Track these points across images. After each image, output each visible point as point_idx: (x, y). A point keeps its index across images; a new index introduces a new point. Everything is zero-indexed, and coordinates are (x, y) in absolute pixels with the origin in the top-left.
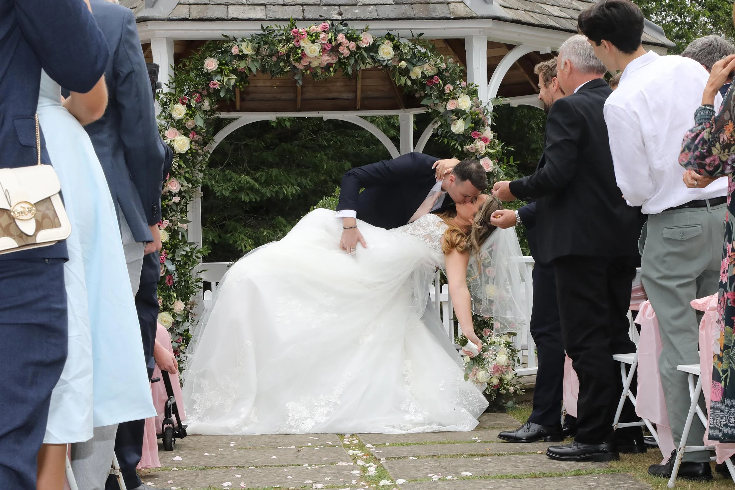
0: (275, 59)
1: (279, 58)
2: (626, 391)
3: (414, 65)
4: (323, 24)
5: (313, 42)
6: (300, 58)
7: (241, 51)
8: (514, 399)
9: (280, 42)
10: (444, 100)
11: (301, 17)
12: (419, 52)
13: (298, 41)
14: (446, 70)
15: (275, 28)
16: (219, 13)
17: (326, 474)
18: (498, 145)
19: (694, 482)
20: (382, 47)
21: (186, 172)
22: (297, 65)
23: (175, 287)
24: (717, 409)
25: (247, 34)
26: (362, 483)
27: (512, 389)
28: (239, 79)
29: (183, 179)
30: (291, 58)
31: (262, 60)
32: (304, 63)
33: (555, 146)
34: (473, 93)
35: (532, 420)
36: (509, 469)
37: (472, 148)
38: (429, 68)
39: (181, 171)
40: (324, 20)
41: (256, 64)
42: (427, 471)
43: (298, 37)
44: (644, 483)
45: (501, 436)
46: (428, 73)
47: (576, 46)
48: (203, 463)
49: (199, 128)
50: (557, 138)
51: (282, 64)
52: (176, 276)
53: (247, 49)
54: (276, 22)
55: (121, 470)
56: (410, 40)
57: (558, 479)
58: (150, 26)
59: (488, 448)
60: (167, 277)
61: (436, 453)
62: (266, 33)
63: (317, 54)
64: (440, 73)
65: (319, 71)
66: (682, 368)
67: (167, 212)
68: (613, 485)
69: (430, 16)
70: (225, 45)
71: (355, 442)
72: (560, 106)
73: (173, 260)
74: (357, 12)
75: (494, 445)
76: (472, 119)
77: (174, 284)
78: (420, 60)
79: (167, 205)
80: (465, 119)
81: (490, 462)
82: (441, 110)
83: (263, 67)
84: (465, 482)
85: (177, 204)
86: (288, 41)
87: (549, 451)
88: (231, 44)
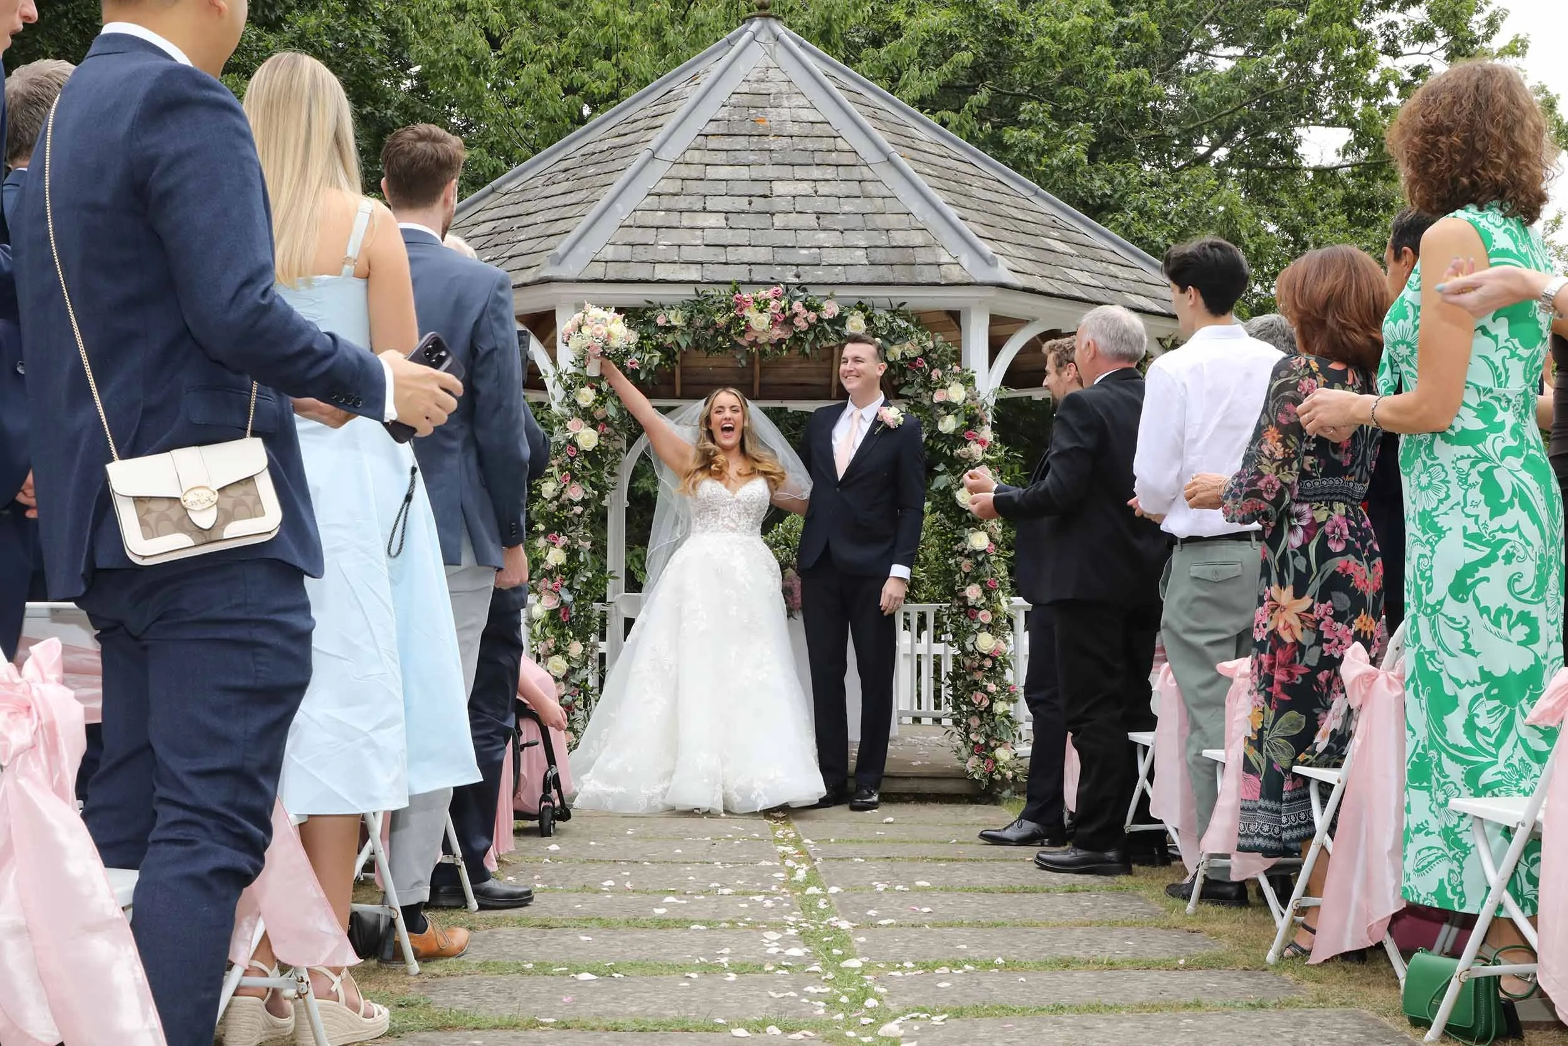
0: (711, 332)
1: (717, 330)
2: (1142, 782)
3: (892, 344)
4: (775, 288)
5: (761, 311)
6: (744, 332)
7: (668, 322)
8: (1013, 788)
9: (718, 310)
10: (930, 389)
11: (746, 280)
12: (899, 326)
13: (741, 310)
14: (934, 350)
15: (712, 293)
16: (643, 272)
17: (740, 876)
18: (1000, 450)
19: (1222, 908)
20: (851, 318)
21: (592, 475)
22: (739, 340)
23: (571, 623)
24: (1248, 809)
25: (679, 300)
26: (784, 890)
27: (1010, 774)
28: (664, 357)
29: (587, 484)
30: (732, 332)
31: (695, 333)
32: (749, 337)
33: (1062, 454)
34: (968, 381)
35: (1024, 816)
36: (981, 880)
37: (964, 453)
38: (911, 348)
39: (586, 473)
40: (777, 284)
41: (686, 338)
42: (873, 878)
43: (741, 305)
44: (1156, 906)
45: (982, 836)
46: (909, 354)
47: (1105, 324)
48: (585, 854)
49: (610, 419)
50: (1067, 444)
51: (720, 339)
52: (574, 609)
53: (677, 319)
54: (715, 286)
55: (464, 858)
56: (888, 311)
57: (1043, 896)
58: (555, 289)
59: (961, 851)
60: (562, 610)
61: (891, 855)
62: (701, 298)
63: (765, 326)
64: (925, 354)
65: (768, 348)
66: (1208, 753)
67: (565, 526)
68: (1114, 907)
69: (914, 281)
70: (649, 314)
71: (792, 835)
72: (1073, 401)
73: (570, 588)
74: (820, 274)
75: (970, 848)
76: (966, 415)
77: (570, 619)
78: (899, 337)
79: (566, 517)
80: (956, 415)
81: (958, 869)
82: (927, 402)
83: (696, 342)
84: (918, 895)
85: (579, 516)
86: (729, 309)
87: (1038, 857)
88: (655, 313)
